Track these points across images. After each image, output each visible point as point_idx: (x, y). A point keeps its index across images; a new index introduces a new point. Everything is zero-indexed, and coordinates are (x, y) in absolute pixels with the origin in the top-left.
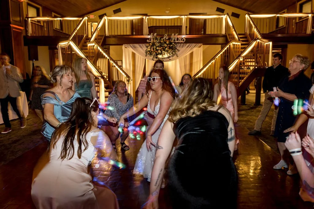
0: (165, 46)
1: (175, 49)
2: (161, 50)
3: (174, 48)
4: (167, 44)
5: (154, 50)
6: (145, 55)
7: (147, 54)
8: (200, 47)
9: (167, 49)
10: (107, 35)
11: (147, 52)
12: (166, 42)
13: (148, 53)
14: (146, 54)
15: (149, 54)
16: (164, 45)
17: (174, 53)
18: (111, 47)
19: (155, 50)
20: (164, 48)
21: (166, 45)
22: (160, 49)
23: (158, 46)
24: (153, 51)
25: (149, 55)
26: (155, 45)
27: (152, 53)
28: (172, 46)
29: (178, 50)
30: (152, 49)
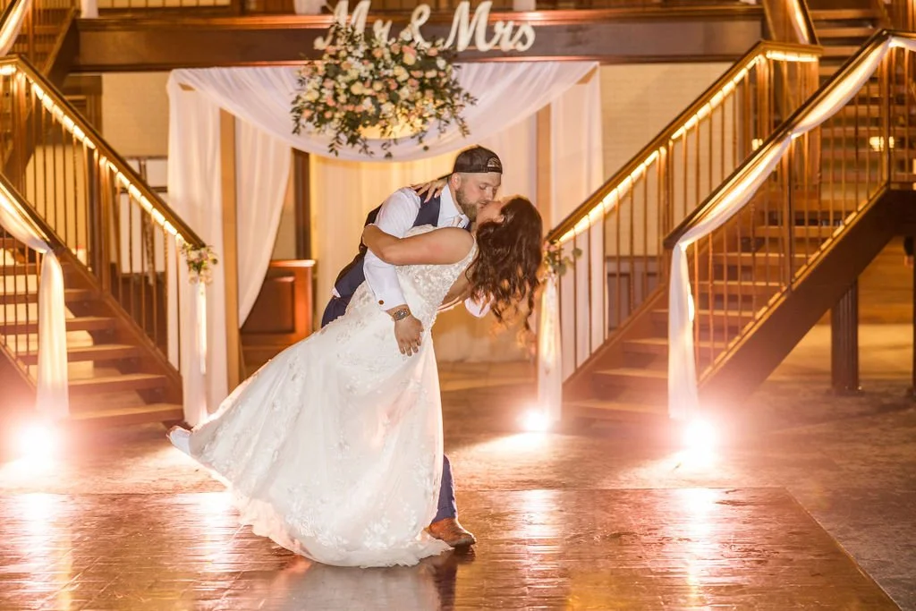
0: (395, 77)
1: (454, 91)
2: (374, 98)
3: (446, 85)
4: (409, 68)
5: (336, 96)
6: (292, 125)
7: (303, 121)
8: (585, 80)
9: (405, 93)
10: (84, 16)
11: (299, 111)
12: (402, 53)
13: (307, 113)
14: (297, 120)
15: (310, 119)
16: (390, 72)
17: (446, 113)
18: (108, 79)
19: (342, 98)
20: (393, 86)
21: (402, 74)
22: (369, 92)
23: (362, 80)
24: (331, 103)
25: (310, 125)
26: (345, 73)
27: (328, 115)
28: (432, 80)
29: (467, 95)
30: (328, 93)
